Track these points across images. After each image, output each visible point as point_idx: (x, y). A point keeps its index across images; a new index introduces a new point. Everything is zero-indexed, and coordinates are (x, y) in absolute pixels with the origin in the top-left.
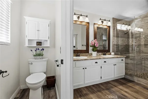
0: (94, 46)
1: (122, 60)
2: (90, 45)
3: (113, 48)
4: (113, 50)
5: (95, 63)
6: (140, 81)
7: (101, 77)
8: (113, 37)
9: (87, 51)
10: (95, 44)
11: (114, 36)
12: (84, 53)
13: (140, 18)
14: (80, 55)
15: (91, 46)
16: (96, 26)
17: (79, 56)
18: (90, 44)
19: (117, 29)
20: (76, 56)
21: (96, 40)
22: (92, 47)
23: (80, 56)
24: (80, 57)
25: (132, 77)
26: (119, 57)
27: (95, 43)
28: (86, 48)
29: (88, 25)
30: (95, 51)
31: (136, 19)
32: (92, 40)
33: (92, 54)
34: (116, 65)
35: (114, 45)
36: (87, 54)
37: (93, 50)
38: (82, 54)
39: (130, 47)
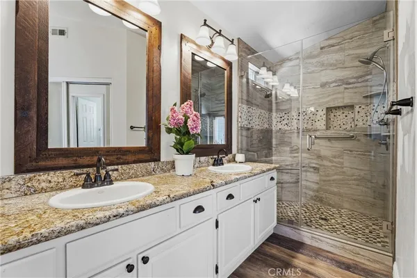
0: (182, 131)
1: (272, 179)
2: (166, 123)
3: (240, 137)
4: (240, 146)
5: (195, 212)
6: (318, 239)
7: (217, 268)
8: (239, 103)
9: (150, 153)
10: (186, 122)
11: (241, 99)
12: (135, 162)
13: (298, 58)
14: (114, 175)
15: (169, 131)
16: (188, 49)
17: (108, 180)
18: (164, 122)
19: (248, 79)
20: (84, 186)
21: (190, 102)
22: (173, 135)
23: (111, 183)
24: (116, 184)
25: (297, 231)
26: (264, 169)
27: (187, 118)
28: (149, 139)
29: (154, 29)
30: (187, 153)
31: (289, 59)
32: (175, 105)
33: (173, 165)
34: (259, 199)
35: (241, 127)
36: (152, 164)
37: (180, 148)
38: (125, 167)
39: (274, 135)
